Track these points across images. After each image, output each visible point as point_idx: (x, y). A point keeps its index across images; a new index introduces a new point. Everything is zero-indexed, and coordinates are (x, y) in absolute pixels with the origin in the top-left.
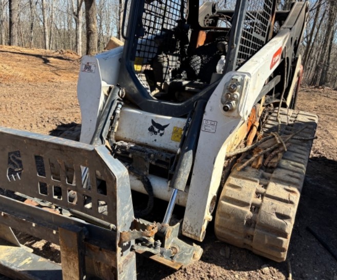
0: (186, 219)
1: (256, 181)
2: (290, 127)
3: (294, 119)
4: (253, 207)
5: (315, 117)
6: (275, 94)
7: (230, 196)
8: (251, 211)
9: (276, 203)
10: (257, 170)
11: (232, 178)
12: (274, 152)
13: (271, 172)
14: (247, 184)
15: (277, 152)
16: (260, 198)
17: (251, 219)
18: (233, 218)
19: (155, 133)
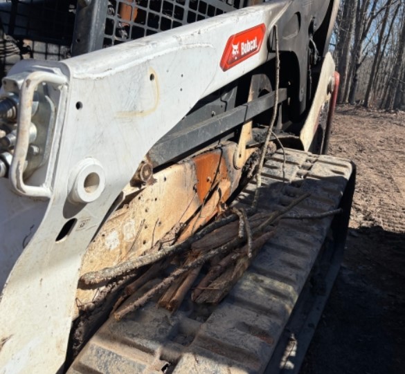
1: (151, 352)
2: (295, 189)
3: (305, 171)
5: (345, 166)
6: (283, 122)
10: (169, 315)
11: (95, 342)
12: (227, 258)
13: (205, 318)
14: (123, 366)
15: (234, 257)
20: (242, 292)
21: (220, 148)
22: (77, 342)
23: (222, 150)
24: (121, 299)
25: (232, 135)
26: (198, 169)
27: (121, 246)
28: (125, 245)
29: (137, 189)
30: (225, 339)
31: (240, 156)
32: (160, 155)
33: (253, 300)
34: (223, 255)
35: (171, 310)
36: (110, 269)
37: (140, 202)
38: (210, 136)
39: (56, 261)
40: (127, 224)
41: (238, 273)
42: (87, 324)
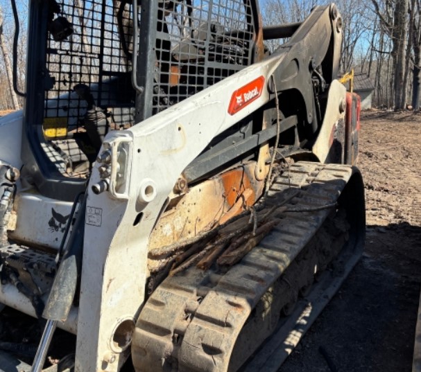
0: (77, 362)
3: (312, 178)
4: (176, 335)
6: (300, 141)
7: (147, 320)
8: (173, 341)
9: (206, 327)
10: (202, 272)
11: (159, 289)
12: (241, 238)
13: (225, 273)
14: (175, 299)
15: (246, 237)
16: (189, 319)
17: (171, 356)
18: (148, 354)
19: (56, 228)
20: (251, 259)
21: (242, 166)
22: (150, 290)
23: (243, 167)
24: (174, 265)
25: (253, 156)
26: (225, 182)
27: (173, 234)
28: (176, 233)
30: (236, 282)
31: (261, 171)
33: (257, 262)
34: (237, 236)
35: (204, 269)
36: (167, 247)
37: (184, 206)
38: (228, 159)
39: (134, 238)
40: (177, 220)
41: (248, 247)
42: (155, 280)
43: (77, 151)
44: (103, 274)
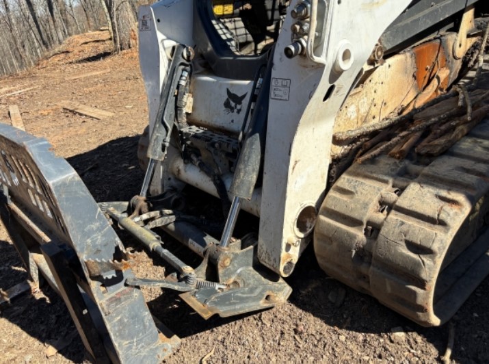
0: (261, 241)
1: (386, 182)
4: (370, 227)
7: (333, 208)
8: (365, 234)
9: (410, 223)
10: (397, 161)
11: (344, 177)
12: (447, 124)
13: (427, 165)
14: (366, 188)
15: (453, 123)
16: (385, 212)
17: (363, 249)
18: (335, 244)
19: (232, 109)
20: (461, 149)
21: (438, 38)
22: (332, 178)
23: (441, 40)
24: (361, 151)
25: (451, 25)
26: (418, 58)
27: (357, 118)
28: (360, 116)
29: (372, 67)
30: (445, 175)
31: (460, 46)
32: (388, 41)
33: (471, 153)
34: (440, 123)
35: (399, 158)
36: (352, 131)
37: (371, 85)
38: (430, 24)
40: (362, 101)
41: (457, 135)
42: (338, 167)
43: (243, 31)
44: (290, 154)
